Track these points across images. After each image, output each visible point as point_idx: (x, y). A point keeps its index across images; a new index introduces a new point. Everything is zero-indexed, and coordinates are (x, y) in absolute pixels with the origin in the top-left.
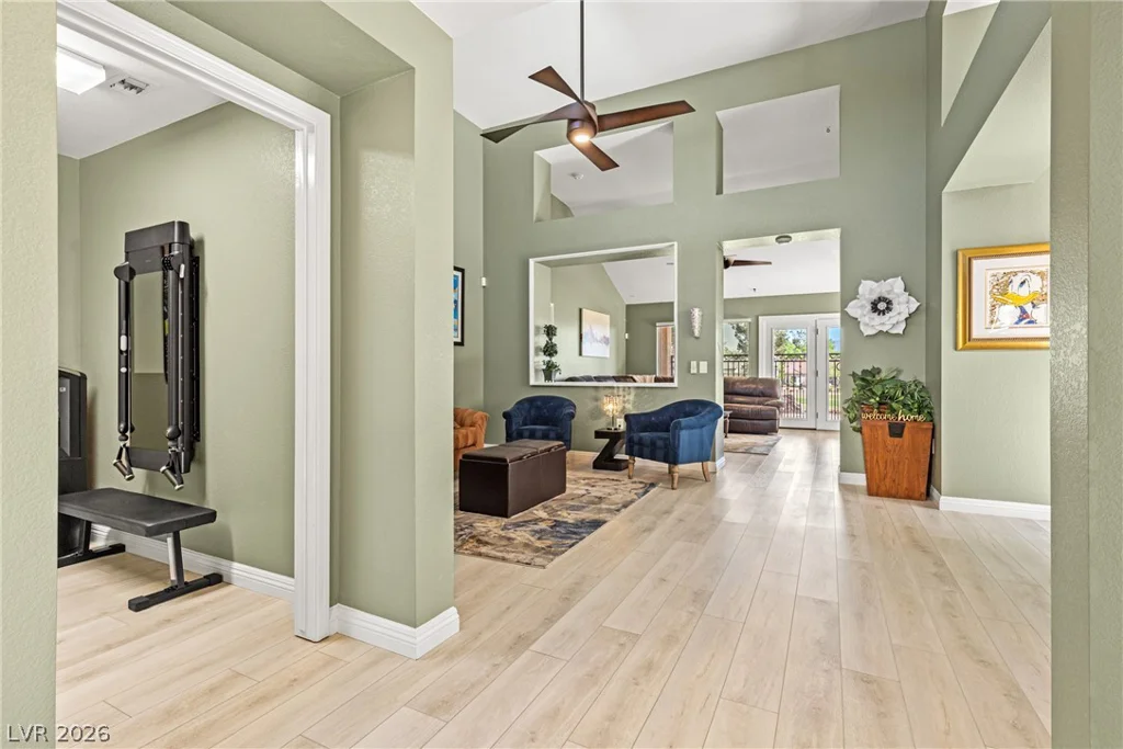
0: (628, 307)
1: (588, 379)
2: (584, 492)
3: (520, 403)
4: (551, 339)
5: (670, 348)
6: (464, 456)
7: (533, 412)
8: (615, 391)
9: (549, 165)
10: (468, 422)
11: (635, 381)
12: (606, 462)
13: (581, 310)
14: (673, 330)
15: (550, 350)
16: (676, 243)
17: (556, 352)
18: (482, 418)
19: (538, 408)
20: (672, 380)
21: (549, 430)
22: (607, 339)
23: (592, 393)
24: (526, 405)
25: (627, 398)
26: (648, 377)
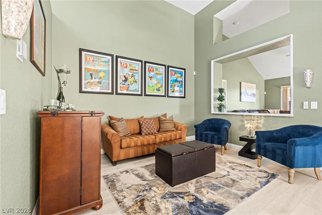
0: (266, 81)
1: (244, 111)
2: (226, 173)
3: (205, 121)
4: (221, 94)
5: (289, 98)
6: (158, 149)
7: (210, 126)
8: (253, 117)
9: (222, 21)
10: (179, 128)
11: (269, 112)
12: (246, 153)
13: (240, 83)
14: (290, 90)
15: (221, 99)
16: (292, 35)
17: (224, 100)
18: (185, 127)
19: (213, 124)
20: (289, 112)
21: (215, 135)
22: (255, 95)
23: (240, 118)
24: (208, 122)
25: (259, 121)
26: (276, 110)
